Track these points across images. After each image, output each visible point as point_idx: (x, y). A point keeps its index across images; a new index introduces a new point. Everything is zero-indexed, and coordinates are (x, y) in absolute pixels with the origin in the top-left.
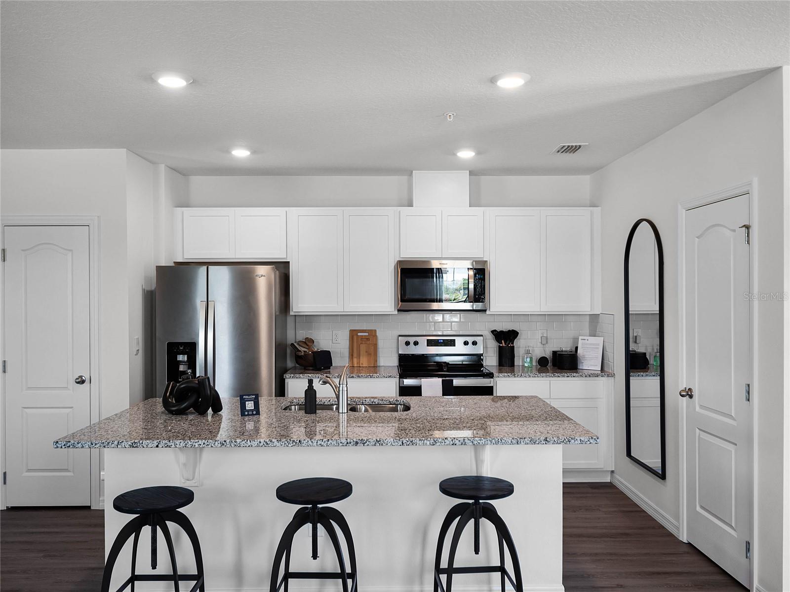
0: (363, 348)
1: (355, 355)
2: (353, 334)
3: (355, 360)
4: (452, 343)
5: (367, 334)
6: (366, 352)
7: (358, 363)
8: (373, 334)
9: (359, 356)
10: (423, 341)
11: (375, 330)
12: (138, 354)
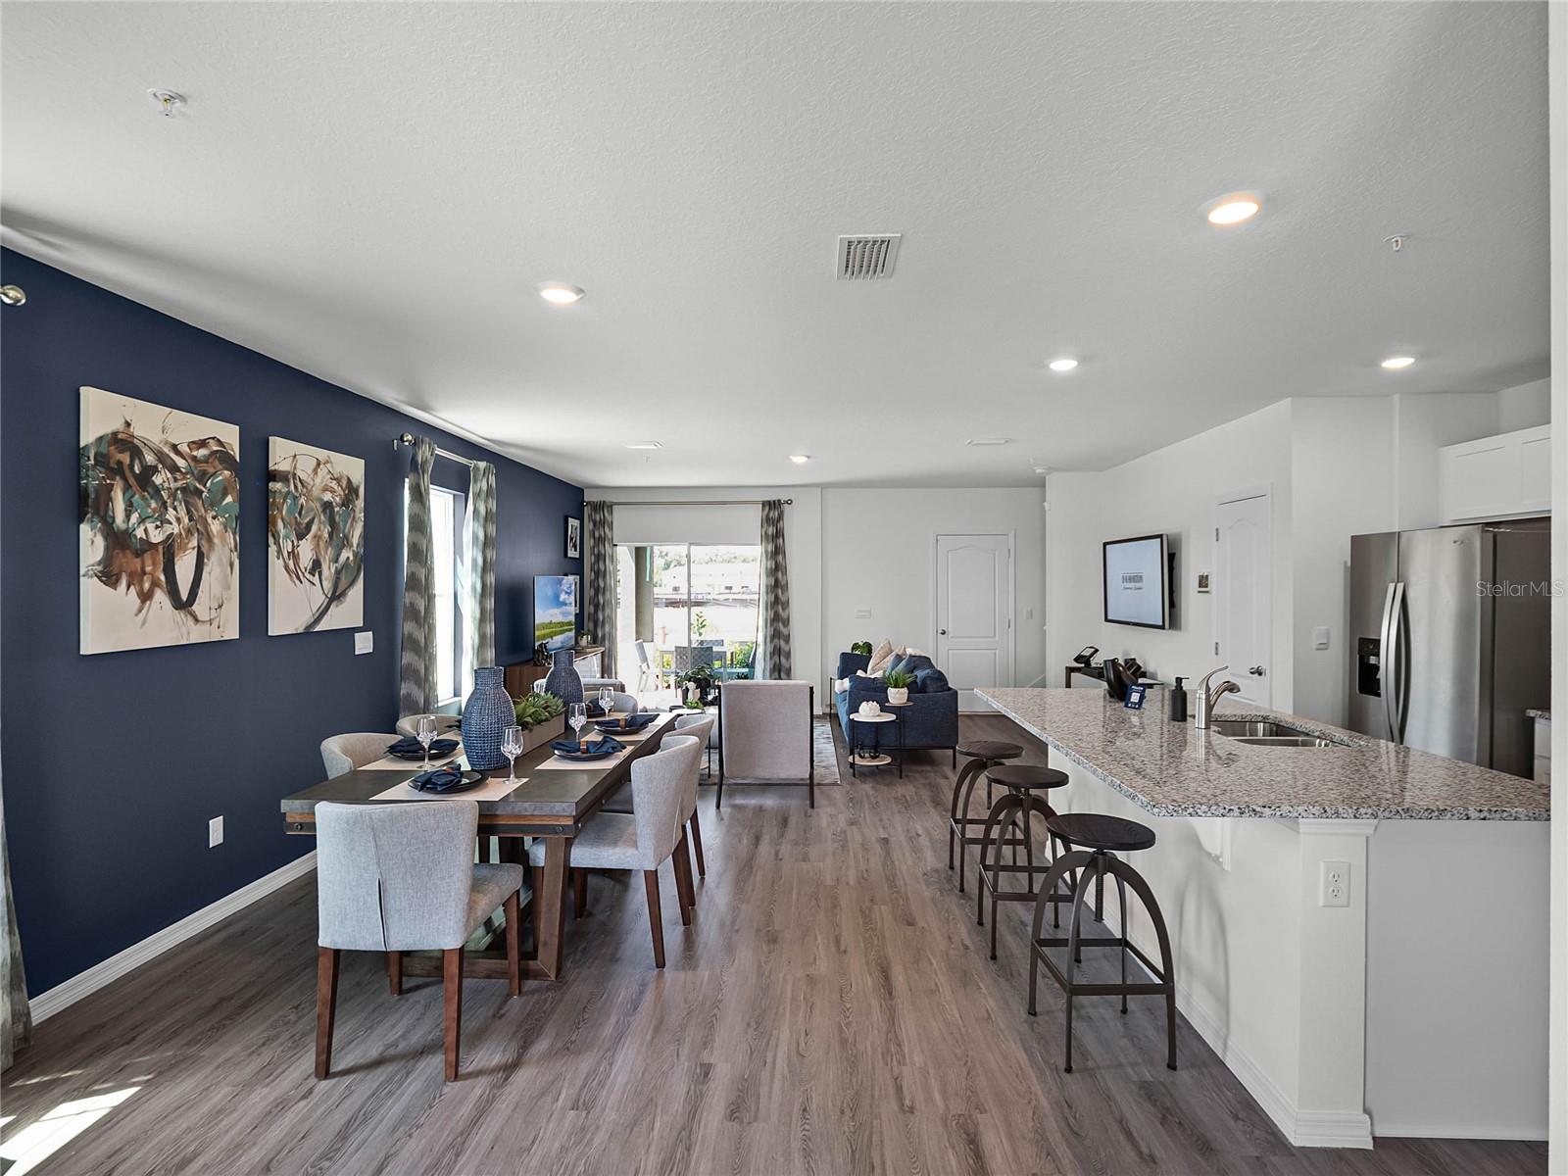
12: (1324, 647)
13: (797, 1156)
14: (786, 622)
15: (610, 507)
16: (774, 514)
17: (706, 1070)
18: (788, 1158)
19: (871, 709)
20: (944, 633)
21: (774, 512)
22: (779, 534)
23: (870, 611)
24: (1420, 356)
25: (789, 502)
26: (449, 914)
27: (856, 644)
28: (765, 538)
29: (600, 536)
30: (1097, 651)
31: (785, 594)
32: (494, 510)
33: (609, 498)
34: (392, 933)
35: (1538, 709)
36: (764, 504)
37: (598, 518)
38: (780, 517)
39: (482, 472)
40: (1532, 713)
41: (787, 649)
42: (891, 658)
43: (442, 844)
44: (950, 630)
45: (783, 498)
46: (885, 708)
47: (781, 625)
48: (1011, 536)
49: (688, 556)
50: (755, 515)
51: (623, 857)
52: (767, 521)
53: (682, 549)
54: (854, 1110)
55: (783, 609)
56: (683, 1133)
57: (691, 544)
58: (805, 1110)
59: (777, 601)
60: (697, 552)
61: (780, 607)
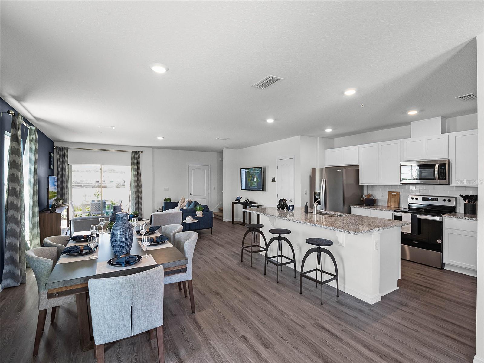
0: (393, 199)
1: (389, 202)
2: (390, 193)
3: (389, 204)
4: (436, 200)
5: (396, 194)
6: (394, 201)
7: (390, 205)
8: (398, 194)
9: (390, 203)
10: (420, 198)
11: (400, 192)
12: (306, 194)
13: (294, 350)
14: (141, 193)
15: (67, 149)
16: (137, 156)
17: (244, 338)
18: (294, 352)
19: (191, 219)
20: (191, 194)
21: (136, 155)
22: (138, 163)
23: (168, 188)
24: (333, 129)
25: (142, 152)
26: (159, 312)
27: (165, 199)
28: (133, 164)
29: (63, 161)
30: (241, 197)
31: (140, 183)
32: (37, 148)
33: (66, 146)
34: (135, 328)
35: (352, 205)
36: (133, 152)
37: (62, 153)
38: (139, 157)
39: (34, 131)
40: (351, 206)
41: (141, 202)
42: (186, 203)
43: (157, 285)
44: (193, 194)
45: (140, 151)
46: (194, 218)
47: (139, 193)
48: (210, 166)
49: (101, 169)
50: (129, 156)
51: (181, 277)
52: (134, 158)
53: (98, 167)
54: (292, 332)
55: (140, 188)
56: (260, 358)
57: (102, 165)
58: (282, 337)
59: (138, 185)
60: (104, 168)
61: (139, 188)
